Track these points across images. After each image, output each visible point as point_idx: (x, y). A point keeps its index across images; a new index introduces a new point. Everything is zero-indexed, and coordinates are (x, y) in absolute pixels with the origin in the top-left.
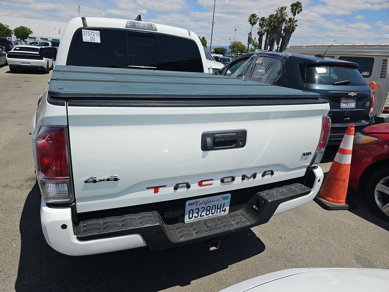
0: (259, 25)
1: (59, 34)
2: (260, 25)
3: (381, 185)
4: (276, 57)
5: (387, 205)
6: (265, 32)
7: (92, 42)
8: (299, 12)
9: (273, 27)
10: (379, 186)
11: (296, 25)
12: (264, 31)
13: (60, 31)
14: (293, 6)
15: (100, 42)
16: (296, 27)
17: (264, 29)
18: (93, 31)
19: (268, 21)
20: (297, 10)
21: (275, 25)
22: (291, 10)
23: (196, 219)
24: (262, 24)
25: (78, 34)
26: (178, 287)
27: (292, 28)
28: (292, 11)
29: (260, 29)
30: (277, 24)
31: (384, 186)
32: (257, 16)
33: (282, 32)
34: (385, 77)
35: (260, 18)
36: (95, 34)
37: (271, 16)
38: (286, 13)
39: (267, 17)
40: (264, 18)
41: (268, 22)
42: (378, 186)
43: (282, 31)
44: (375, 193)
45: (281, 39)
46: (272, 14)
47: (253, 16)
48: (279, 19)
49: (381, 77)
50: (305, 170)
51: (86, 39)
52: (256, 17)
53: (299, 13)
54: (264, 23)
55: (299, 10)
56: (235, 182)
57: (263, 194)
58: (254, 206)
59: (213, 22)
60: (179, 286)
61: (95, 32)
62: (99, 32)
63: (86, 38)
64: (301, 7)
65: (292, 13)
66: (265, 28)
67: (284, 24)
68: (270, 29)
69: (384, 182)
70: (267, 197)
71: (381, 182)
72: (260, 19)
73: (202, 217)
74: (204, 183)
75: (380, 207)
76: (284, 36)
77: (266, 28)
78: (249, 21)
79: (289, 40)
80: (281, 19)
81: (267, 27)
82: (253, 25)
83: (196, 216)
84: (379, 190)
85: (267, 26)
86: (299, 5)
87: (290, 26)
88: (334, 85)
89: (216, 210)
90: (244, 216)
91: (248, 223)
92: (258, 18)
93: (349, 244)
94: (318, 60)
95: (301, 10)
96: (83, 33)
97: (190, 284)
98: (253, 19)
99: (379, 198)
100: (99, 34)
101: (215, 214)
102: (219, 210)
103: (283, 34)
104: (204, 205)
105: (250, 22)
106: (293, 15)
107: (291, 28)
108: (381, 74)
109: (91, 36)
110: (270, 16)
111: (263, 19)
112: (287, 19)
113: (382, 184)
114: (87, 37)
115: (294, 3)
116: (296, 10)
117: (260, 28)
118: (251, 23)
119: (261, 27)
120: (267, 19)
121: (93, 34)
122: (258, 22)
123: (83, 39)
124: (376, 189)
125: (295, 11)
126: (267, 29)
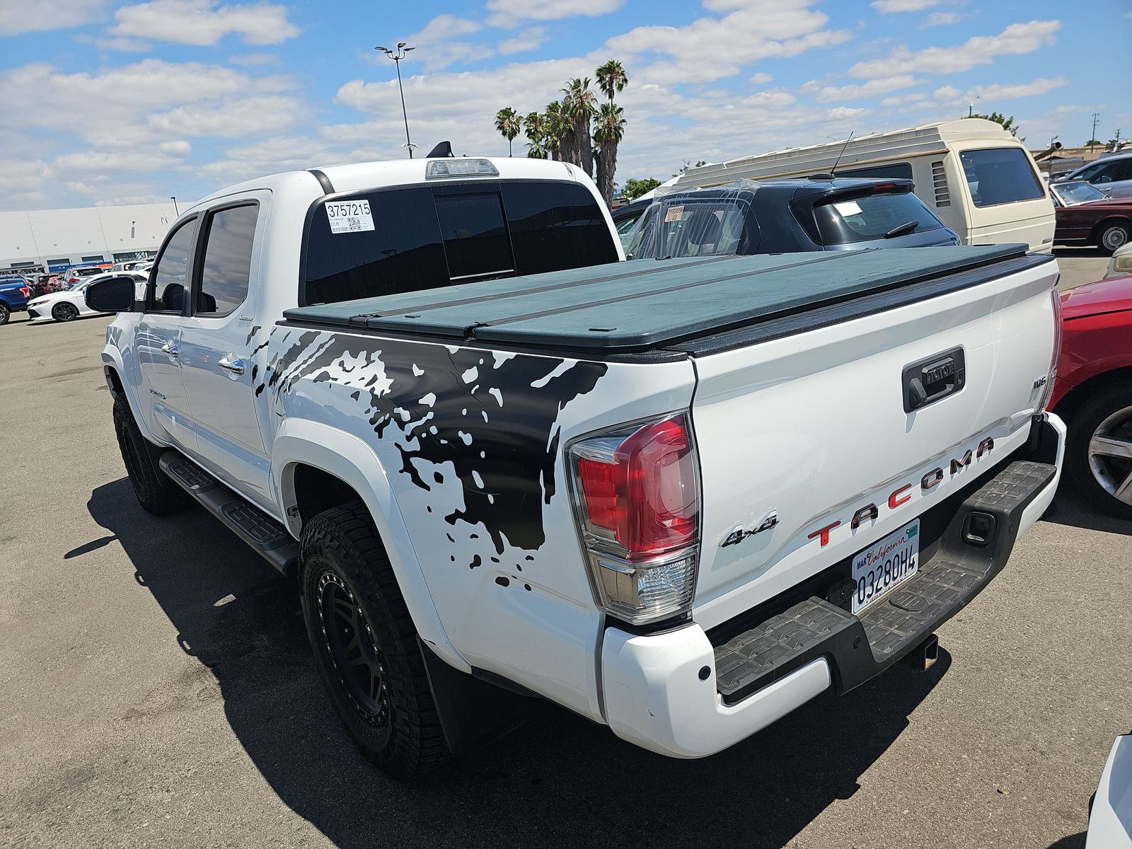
0: (527, 134)
1: (133, 237)
2: (530, 134)
3: (1100, 439)
4: (718, 198)
5: (1127, 481)
6: (546, 150)
7: (355, 231)
8: (620, 87)
9: (567, 135)
10: (1095, 442)
11: (624, 121)
12: (545, 148)
13: (133, 228)
14: (601, 73)
15: (374, 229)
16: (623, 126)
17: (543, 143)
18: (351, 202)
19: (547, 122)
20: (615, 82)
21: (570, 129)
22: (599, 85)
23: (869, 600)
24: (533, 131)
25: (317, 217)
26: (837, 803)
27: (615, 129)
28: (604, 87)
29: (532, 145)
30: (573, 125)
31: (1109, 441)
32: (515, 112)
33: (593, 143)
34: (948, 203)
35: (525, 117)
36: (359, 208)
37: (553, 107)
38: (589, 94)
39: (542, 111)
40: (536, 114)
41: (548, 124)
42: (1092, 443)
43: (592, 140)
44: (1090, 463)
45: (594, 162)
46: (554, 102)
47: (507, 113)
48: (576, 112)
49: (938, 205)
50: (1030, 423)
51: (338, 227)
52: (513, 114)
53: (621, 90)
54: (540, 129)
55: (621, 82)
56: (942, 482)
57: (976, 500)
58: (970, 536)
59: (409, 145)
60: (839, 799)
61: (357, 202)
62: (367, 201)
63: (338, 224)
64: (623, 74)
65: (605, 91)
66: (544, 140)
67: (591, 121)
68: (557, 142)
69: (1103, 431)
70: (994, 506)
71: (1098, 431)
72: (527, 119)
73: (880, 592)
74: (898, 498)
75: (1111, 491)
76: (599, 152)
77: (548, 139)
78: (500, 128)
79: (614, 161)
80: (582, 111)
81: (549, 137)
82: (510, 139)
83: (870, 593)
84: (1099, 452)
85: (549, 134)
86: (617, 69)
87: (608, 126)
88: (887, 237)
89: (900, 566)
90: (954, 566)
91: (980, 578)
92: (520, 117)
93: (1105, 589)
94: (832, 187)
95: (626, 80)
96: (329, 211)
97: (859, 786)
98: (507, 120)
99: (1101, 473)
100: (368, 206)
101: (898, 579)
102: (904, 565)
103: (595, 147)
104: (880, 562)
105: (501, 132)
106: (608, 96)
107: (613, 130)
108: (937, 198)
109: (350, 217)
110: (549, 106)
111: (533, 118)
112: (597, 107)
113: (1101, 435)
114: (340, 223)
115: (603, 65)
116: (612, 82)
117: (531, 141)
118: (504, 134)
119: (534, 139)
120: (543, 116)
121: (353, 210)
122: (523, 129)
123: (332, 228)
124: (1091, 452)
125: (611, 85)
126: (550, 143)
